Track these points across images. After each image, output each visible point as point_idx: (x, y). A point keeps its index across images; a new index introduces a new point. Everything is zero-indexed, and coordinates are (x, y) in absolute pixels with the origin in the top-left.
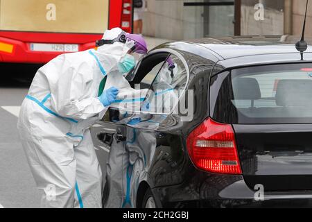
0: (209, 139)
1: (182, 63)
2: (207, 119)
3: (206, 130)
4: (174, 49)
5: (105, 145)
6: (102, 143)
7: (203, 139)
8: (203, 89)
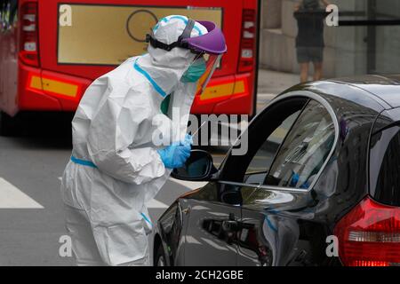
0: (369, 230)
1: (328, 113)
2: (365, 198)
3: (363, 216)
4: (315, 92)
5: (211, 236)
6: (206, 233)
7: (358, 229)
8: (359, 153)
